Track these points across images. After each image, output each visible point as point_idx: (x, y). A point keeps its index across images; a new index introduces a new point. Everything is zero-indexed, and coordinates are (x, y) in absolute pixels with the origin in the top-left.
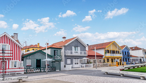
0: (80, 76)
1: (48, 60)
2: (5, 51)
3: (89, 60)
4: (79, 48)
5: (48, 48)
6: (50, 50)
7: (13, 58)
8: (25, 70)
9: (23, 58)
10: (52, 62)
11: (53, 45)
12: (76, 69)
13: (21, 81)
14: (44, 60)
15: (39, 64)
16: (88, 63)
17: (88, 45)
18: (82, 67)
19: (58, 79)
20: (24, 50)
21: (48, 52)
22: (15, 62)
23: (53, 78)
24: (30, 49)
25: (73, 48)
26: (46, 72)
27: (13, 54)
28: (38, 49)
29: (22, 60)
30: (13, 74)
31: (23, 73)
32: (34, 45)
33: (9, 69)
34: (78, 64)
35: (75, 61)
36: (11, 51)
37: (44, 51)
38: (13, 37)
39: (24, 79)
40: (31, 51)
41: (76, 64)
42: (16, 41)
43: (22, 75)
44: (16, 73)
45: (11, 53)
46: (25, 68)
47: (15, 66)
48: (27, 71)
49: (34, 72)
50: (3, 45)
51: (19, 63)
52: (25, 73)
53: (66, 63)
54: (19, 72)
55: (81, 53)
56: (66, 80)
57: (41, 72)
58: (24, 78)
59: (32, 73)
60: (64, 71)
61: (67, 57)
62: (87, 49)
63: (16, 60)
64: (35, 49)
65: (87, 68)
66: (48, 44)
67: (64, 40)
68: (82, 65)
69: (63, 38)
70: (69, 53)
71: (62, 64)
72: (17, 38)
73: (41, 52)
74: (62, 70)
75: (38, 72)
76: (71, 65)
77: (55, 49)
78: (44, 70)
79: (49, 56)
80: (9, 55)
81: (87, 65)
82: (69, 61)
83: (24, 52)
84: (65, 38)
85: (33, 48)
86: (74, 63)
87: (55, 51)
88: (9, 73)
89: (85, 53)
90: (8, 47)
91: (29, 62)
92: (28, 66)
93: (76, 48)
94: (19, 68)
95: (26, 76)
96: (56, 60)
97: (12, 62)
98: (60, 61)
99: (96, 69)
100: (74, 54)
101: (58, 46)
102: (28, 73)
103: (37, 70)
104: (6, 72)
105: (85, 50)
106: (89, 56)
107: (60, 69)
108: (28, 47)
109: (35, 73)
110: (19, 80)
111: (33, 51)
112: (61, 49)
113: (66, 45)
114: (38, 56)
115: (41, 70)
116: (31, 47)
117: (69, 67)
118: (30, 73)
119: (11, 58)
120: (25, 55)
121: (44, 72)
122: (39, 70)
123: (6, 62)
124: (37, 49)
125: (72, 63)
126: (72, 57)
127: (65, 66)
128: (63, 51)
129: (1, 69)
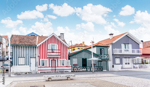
0: (132, 78)
1: (93, 59)
2: (54, 51)
3: (144, 60)
4: (130, 46)
5: (94, 47)
6: (95, 48)
7: (61, 57)
8: (72, 69)
9: (70, 57)
10: (99, 61)
11: (99, 43)
12: (127, 70)
13: (69, 79)
14: (90, 59)
15: (84, 63)
16: (143, 63)
17: (142, 41)
18: (134, 67)
19: (106, 79)
20: (70, 49)
21: (94, 50)
22: (63, 61)
23: (100, 78)
24: (75, 48)
25: (123, 45)
26: (92, 71)
27: (60, 53)
28: (84, 48)
29: (69, 59)
30: (62, 72)
31: (70, 71)
32: (79, 44)
33: (58, 67)
34: (129, 64)
35: (124, 60)
36: (59, 50)
37: (90, 50)
38: (59, 37)
39: (71, 78)
40: (77, 50)
41: (126, 64)
42: (63, 40)
43: (70, 73)
44: (64, 71)
45: (59, 53)
46: (72, 67)
47: (63, 65)
48: (74, 69)
49: (80, 71)
50: (52, 45)
51: (66, 61)
52: (72, 71)
53: (114, 63)
54: (67, 71)
55: (133, 52)
56: (116, 82)
57: (87, 71)
58: (72, 75)
59: (78, 71)
60: (113, 72)
61: (115, 56)
62: (141, 46)
63: (64, 59)
64: (80, 48)
65: (142, 70)
66: (93, 42)
67: (111, 37)
68: (134, 65)
69: (110, 35)
70: (117, 52)
71: (110, 63)
72: (63, 38)
73: (87, 50)
74: (109, 70)
75: (84, 71)
76: (120, 66)
77: (102, 48)
78: (90, 69)
79: (95, 55)
80: (58, 54)
81: (142, 66)
82: (118, 61)
83: (70, 51)
84: (112, 34)
85: (78, 47)
86: (124, 63)
87: (101, 50)
88: (59, 71)
89: (138, 52)
90: (56, 47)
91: (75, 61)
92: (74, 65)
93: (127, 46)
94: (67, 67)
95: (74, 75)
96: (102, 59)
97: (60, 61)
98: (107, 60)
100: (124, 53)
101: (104, 44)
102: (75, 71)
103: (84, 69)
104: (55, 70)
105: (139, 48)
106: (143, 55)
107: (107, 69)
108: (73, 47)
109: (82, 71)
110: (68, 77)
111: (78, 50)
112: (108, 47)
113: (114, 42)
114: (84, 55)
115: (87, 69)
116: (77, 46)
117: (118, 68)
118: (77, 71)
119: (59, 57)
120: (71, 54)
121: (90, 71)
122: (86, 69)
123: (55, 60)
124: (82, 48)
125: (121, 63)
126: (121, 57)
127: (113, 66)
128: (110, 49)
129: (51, 67)
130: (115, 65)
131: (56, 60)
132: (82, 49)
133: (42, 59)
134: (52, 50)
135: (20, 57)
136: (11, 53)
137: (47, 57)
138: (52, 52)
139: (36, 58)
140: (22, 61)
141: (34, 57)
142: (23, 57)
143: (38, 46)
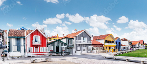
0: (86, 59)
1: (64, 47)
2: (37, 41)
3: (93, 48)
4: (86, 38)
5: (64, 38)
6: (65, 39)
7: (41, 45)
8: (49, 54)
9: (48, 45)
10: (67, 48)
11: (67, 36)
12: (84, 54)
13: (47, 61)
14: (61, 47)
15: (58, 49)
16: (92, 50)
17: (93, 36)
18: (88, 52)
19: (71, 61)
20: (48, 40)
21: (64, 41)
22: (43, 48)
23: (68, 60)
24: (52, 39)
25: (82, 38)
26: (63, 55)
27: (41, 42)
28: (57, 39)
29: (47, 47)
30: (42, 56)
31: (48, 55)
32: (54, 36)
33: (39, 52)
34: (85, 50)
35: (83, 48)
36: (40, 40)
37: (61, 40)
38: (41, 30)
39: (49, 60)
40: (53, 40)
41: (83, 50)
42: (43, 33)
43: (48, 57)
44: (44, 55)
45: (40, 42)
46: (49, 52)
47: (43, 51)
48: (50, 54)
49: (55, 56)
50: (36, 37)
51: (45, 49)
52: (49, 56)
53: (77, 49)
54: (46, 55)
55: (88, 42)
56: (77, 62)
57: (59, 55)
58: (49, 59)
59: (53, 56)
60: (75, 55)
61: (77, 45)
62: (92, 39)
63: (44, 46)
64: (55, 39)
65: (92, 54)
66: (64, 35)
67: (75, 32)
68: (88, 51)
69: (75, 30)
70: (79, 42)
71: (74, 50)
72: (44, 31)
73: (59, 41)
74: (73, 54)
75: (57, 55)
76: (80, 51)
77: (69, 39)
78: (61, 54)
79: (65, 44)
80: (39, 43)
81: (92, 51)
82: (79, 48)
83: (48, 41)
84: (76, 30)
85: (54, 38)
86: (82, 50)
87: (69, 40)
88: (40, 55)
89: (90, 42)
90: (39, 38)
91: (51, 48)
92: (51, 51)
93: (84, 38)
94: (46, 52)
95: (50, 58)
96: (69, 47)
97: (41, 48)
98: (72, 48)
99: (98, 55)
100: (82, 43)
101: (71, 37)
102: (51, 56)
103: (57, 54)
104: (38, 55)
106: (93, 44)
107: (72, 54)
108: (50, 38)
110: (46, 60)
111: (54, 40)
112: (73, 39)
113: (77, 35)
114: (57, 44)
115: (59, 54)
116: (53, 37)
117: (79, 53)
118: (52, 56)
120: (49, 43)
121: (61, 55)
122: (58, 54)
124: (56, 38)
125: (81, 50)
126: (81, 45)
127: (76, 52)
128: (74, 40)
129: (35, 52)
130: (77, 51)
131: (39, 47)
132: (56, 40)
133: (29, 47)
134: (36, 40)
135: (14, 46)
136: (8, 43)
137: (32, 45)
138: (36, 42)
139: (24, 46)
140: (15, 48)
141: (23, 46)
142: (16, 46)
143: (26, 37)
